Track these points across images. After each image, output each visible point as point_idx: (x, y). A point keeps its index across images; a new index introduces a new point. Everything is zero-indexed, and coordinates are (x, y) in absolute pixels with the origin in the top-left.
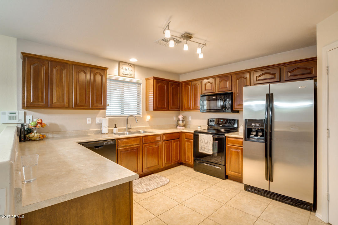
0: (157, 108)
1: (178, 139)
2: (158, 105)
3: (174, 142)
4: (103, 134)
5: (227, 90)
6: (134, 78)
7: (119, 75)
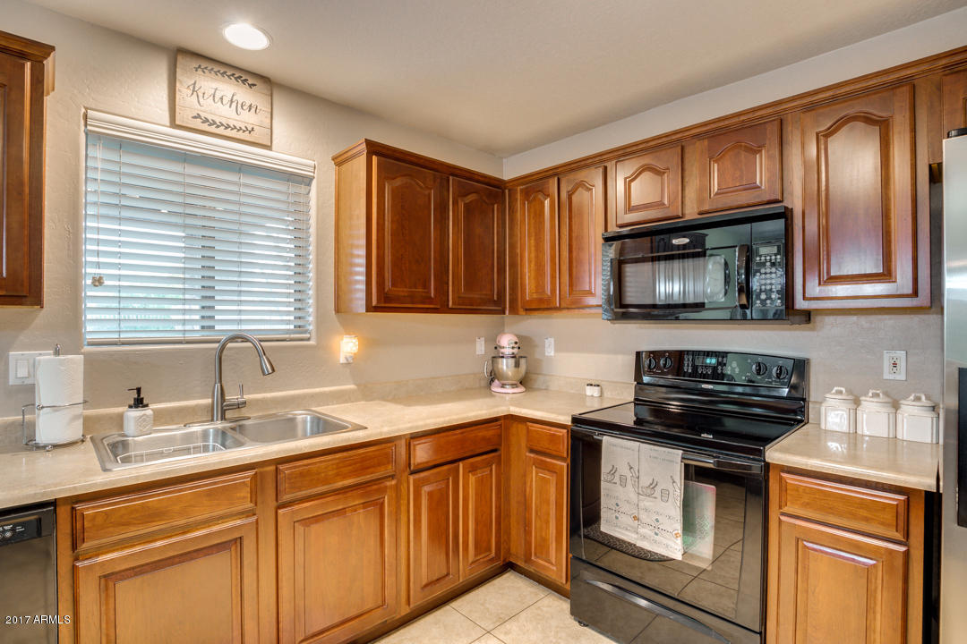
0: (385, 301)
1: (494, 451)
2: (388, 284)
3: (473, 469)
4: (38, 447)
5: (758, 200)
6: (269, 148)
7: (173, 124)
